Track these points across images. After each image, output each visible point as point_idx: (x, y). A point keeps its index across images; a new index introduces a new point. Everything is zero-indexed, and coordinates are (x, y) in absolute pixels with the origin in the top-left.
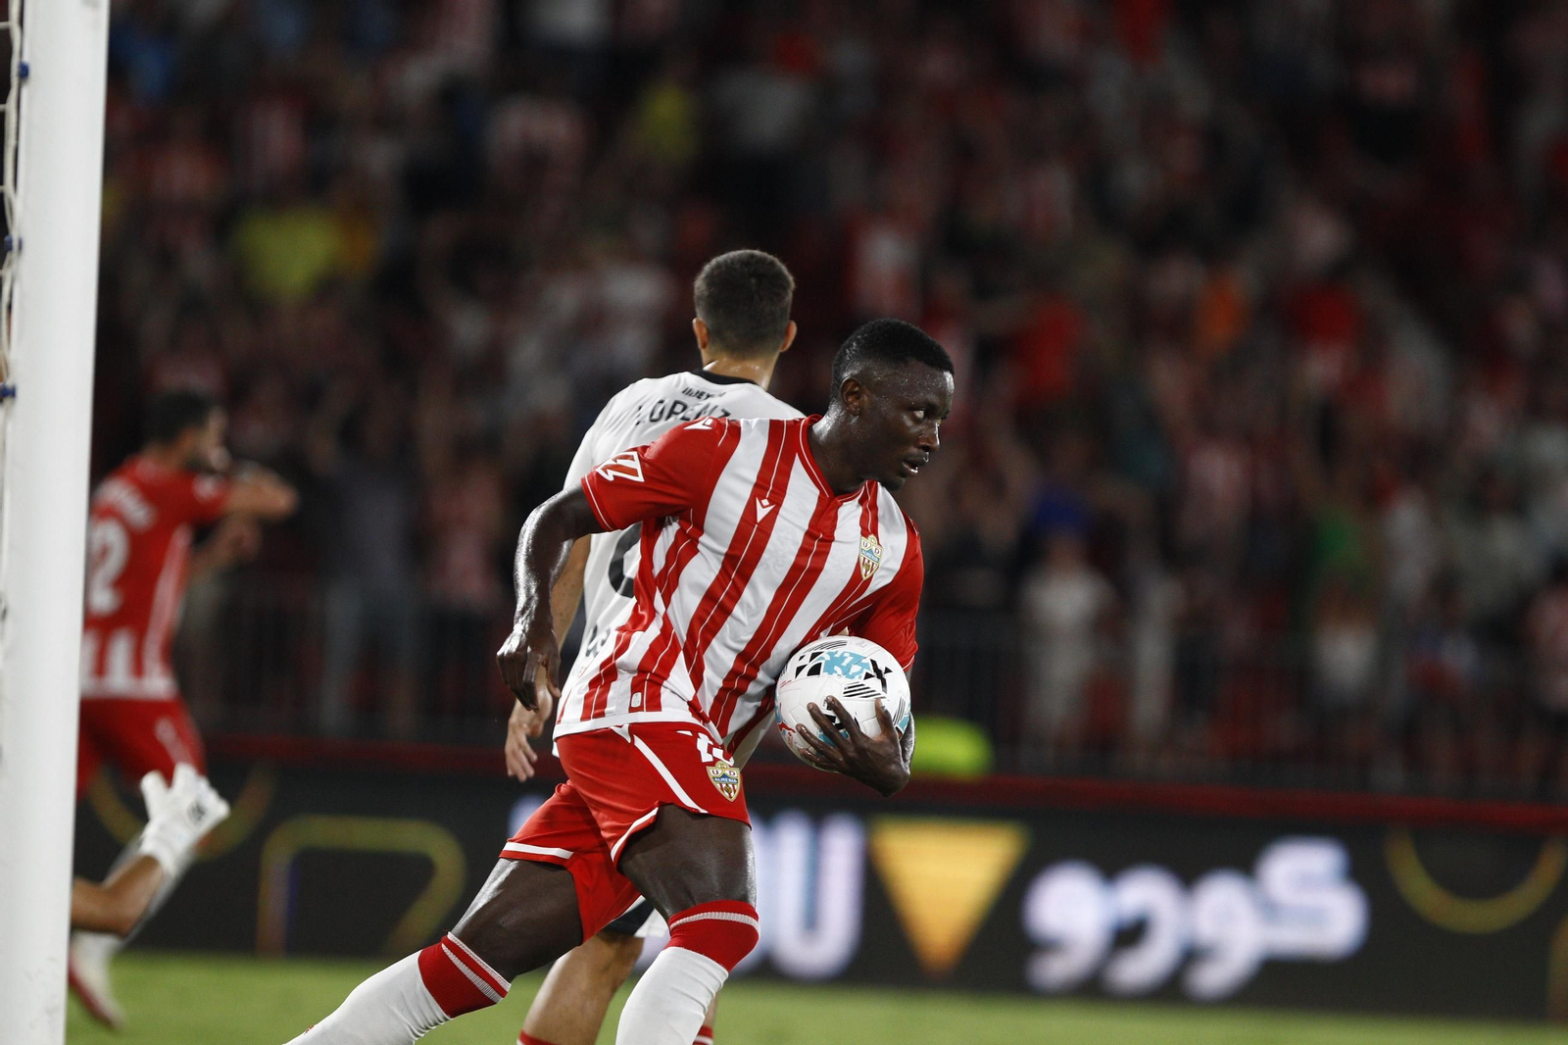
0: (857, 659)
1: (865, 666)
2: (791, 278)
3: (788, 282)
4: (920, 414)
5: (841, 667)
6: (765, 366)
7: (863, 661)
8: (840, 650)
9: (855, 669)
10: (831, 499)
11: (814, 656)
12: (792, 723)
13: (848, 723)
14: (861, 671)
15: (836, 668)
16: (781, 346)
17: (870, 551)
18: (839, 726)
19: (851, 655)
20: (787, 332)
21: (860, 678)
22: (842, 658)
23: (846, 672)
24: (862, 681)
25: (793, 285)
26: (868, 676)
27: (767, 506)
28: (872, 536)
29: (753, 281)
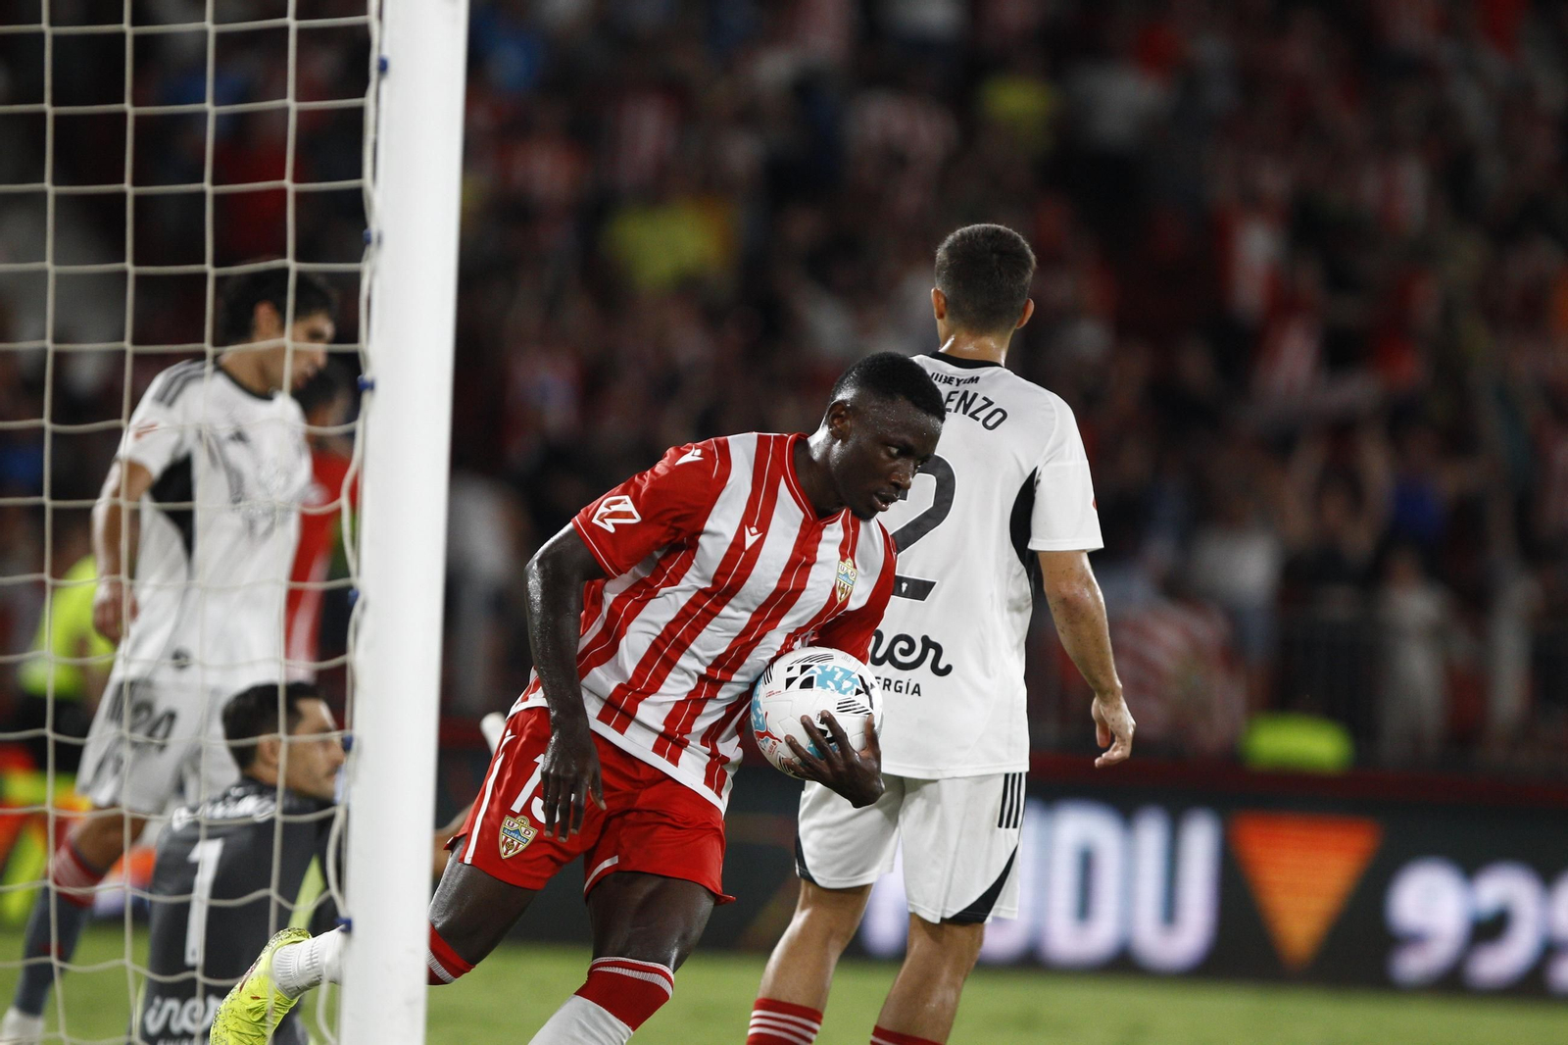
0: (848, 674)
1: (854, 682)
2: (1033, 257)
3: (1029, 261)
4: (894, 451)
5: (834, 682)
6: (1002, 344)
7: (853, 676)
8: (830, 665)
9: (846, 684)
10: (814, 523)
11: (804, 669)
12: (779, 732)
13: (839, 736)
14: (852, 687)
15: (829, 683)
16: (1018, 321)
17: (846, 575)
18: (830, 740)
19: (842, 670)
20: (1025, 310)
21: (852, 693)
22: (833, 673)
23: (839, 686)
24: (853, 697)
25: (1034, 263)
26: (858, 692)
27: (755, 534)
28: (849, 559)
29: (995, 256)
